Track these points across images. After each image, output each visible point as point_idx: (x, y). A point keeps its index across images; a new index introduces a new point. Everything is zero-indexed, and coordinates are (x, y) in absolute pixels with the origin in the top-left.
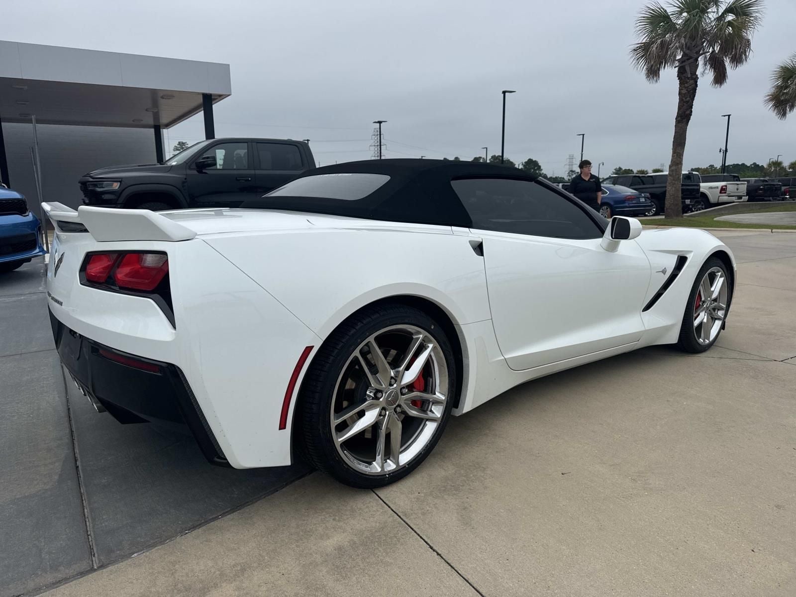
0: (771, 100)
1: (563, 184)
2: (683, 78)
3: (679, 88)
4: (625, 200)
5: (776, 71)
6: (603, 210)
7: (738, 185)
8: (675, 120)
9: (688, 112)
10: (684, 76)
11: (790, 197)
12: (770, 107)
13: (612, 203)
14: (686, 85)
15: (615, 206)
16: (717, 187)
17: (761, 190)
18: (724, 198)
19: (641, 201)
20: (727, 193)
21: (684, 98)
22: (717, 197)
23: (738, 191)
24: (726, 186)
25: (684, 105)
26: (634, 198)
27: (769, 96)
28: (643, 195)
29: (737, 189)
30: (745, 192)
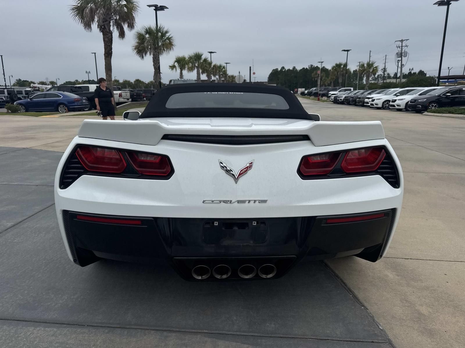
0: (135, 49)
1: (7, 90)
2: (105, 32)
3: (103, 37)
4: (74, 101)
5: (135, 34)
6: (61, 107)
7: (126, 92)
8: (104, 56)
9: (111, 52)
10: (105, 31)
11: (146, 99)
12: (135, 53)
13: (66, 103)
14: (107, 36)
15: (69, 105)
16: (117, 94)
17: (135, 95)
18: (122, 100)
19: (83, 101)
20: (123, 97)
21: (107, 44)
22: (118, 99)
23: (127, 96)
24: (121, 93)
25: (107, 48)
26: (79, 100)
27: (133, 46)
28: (84, 98)
29: (126, 95)
30: (129, 96)
